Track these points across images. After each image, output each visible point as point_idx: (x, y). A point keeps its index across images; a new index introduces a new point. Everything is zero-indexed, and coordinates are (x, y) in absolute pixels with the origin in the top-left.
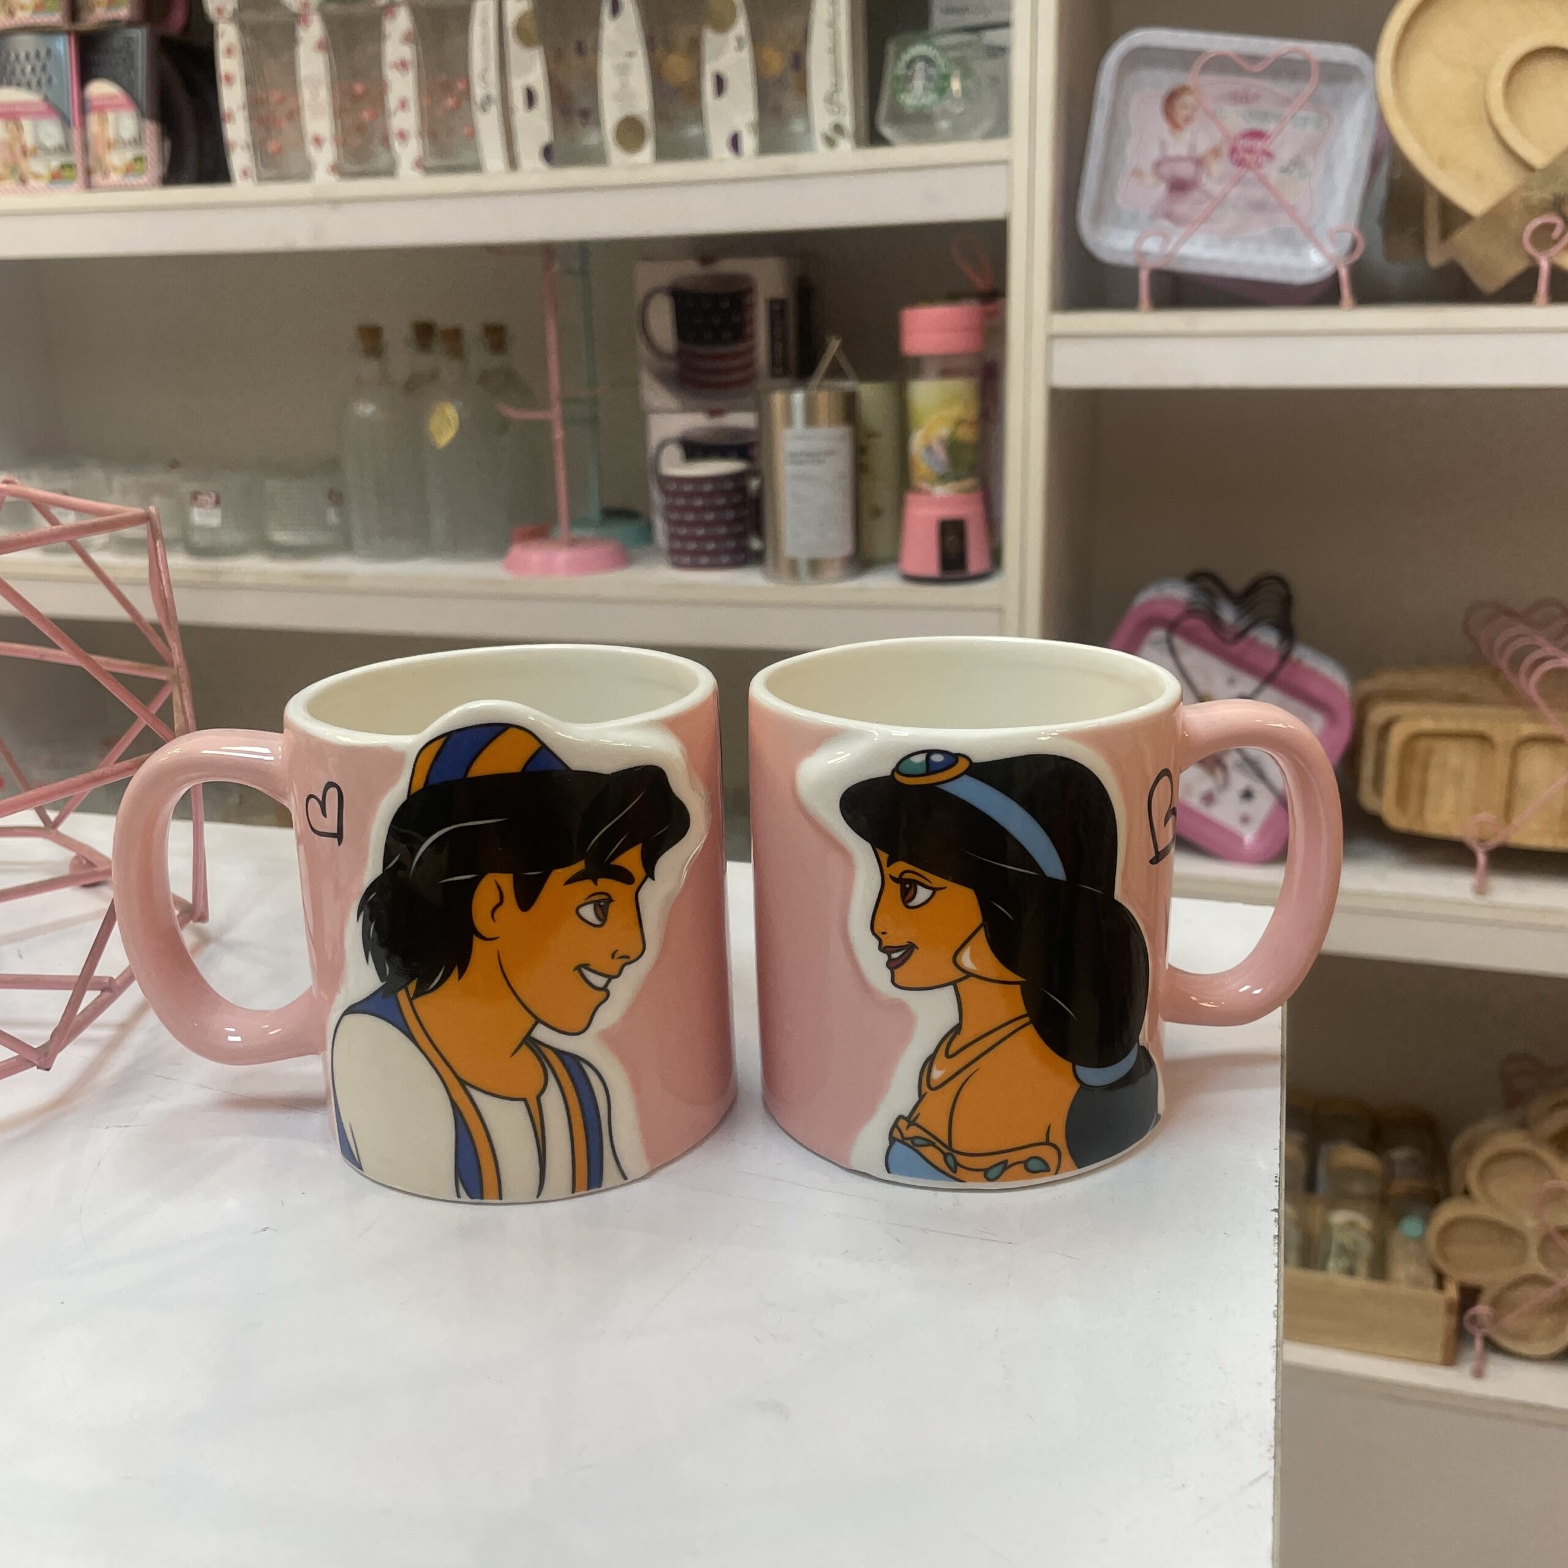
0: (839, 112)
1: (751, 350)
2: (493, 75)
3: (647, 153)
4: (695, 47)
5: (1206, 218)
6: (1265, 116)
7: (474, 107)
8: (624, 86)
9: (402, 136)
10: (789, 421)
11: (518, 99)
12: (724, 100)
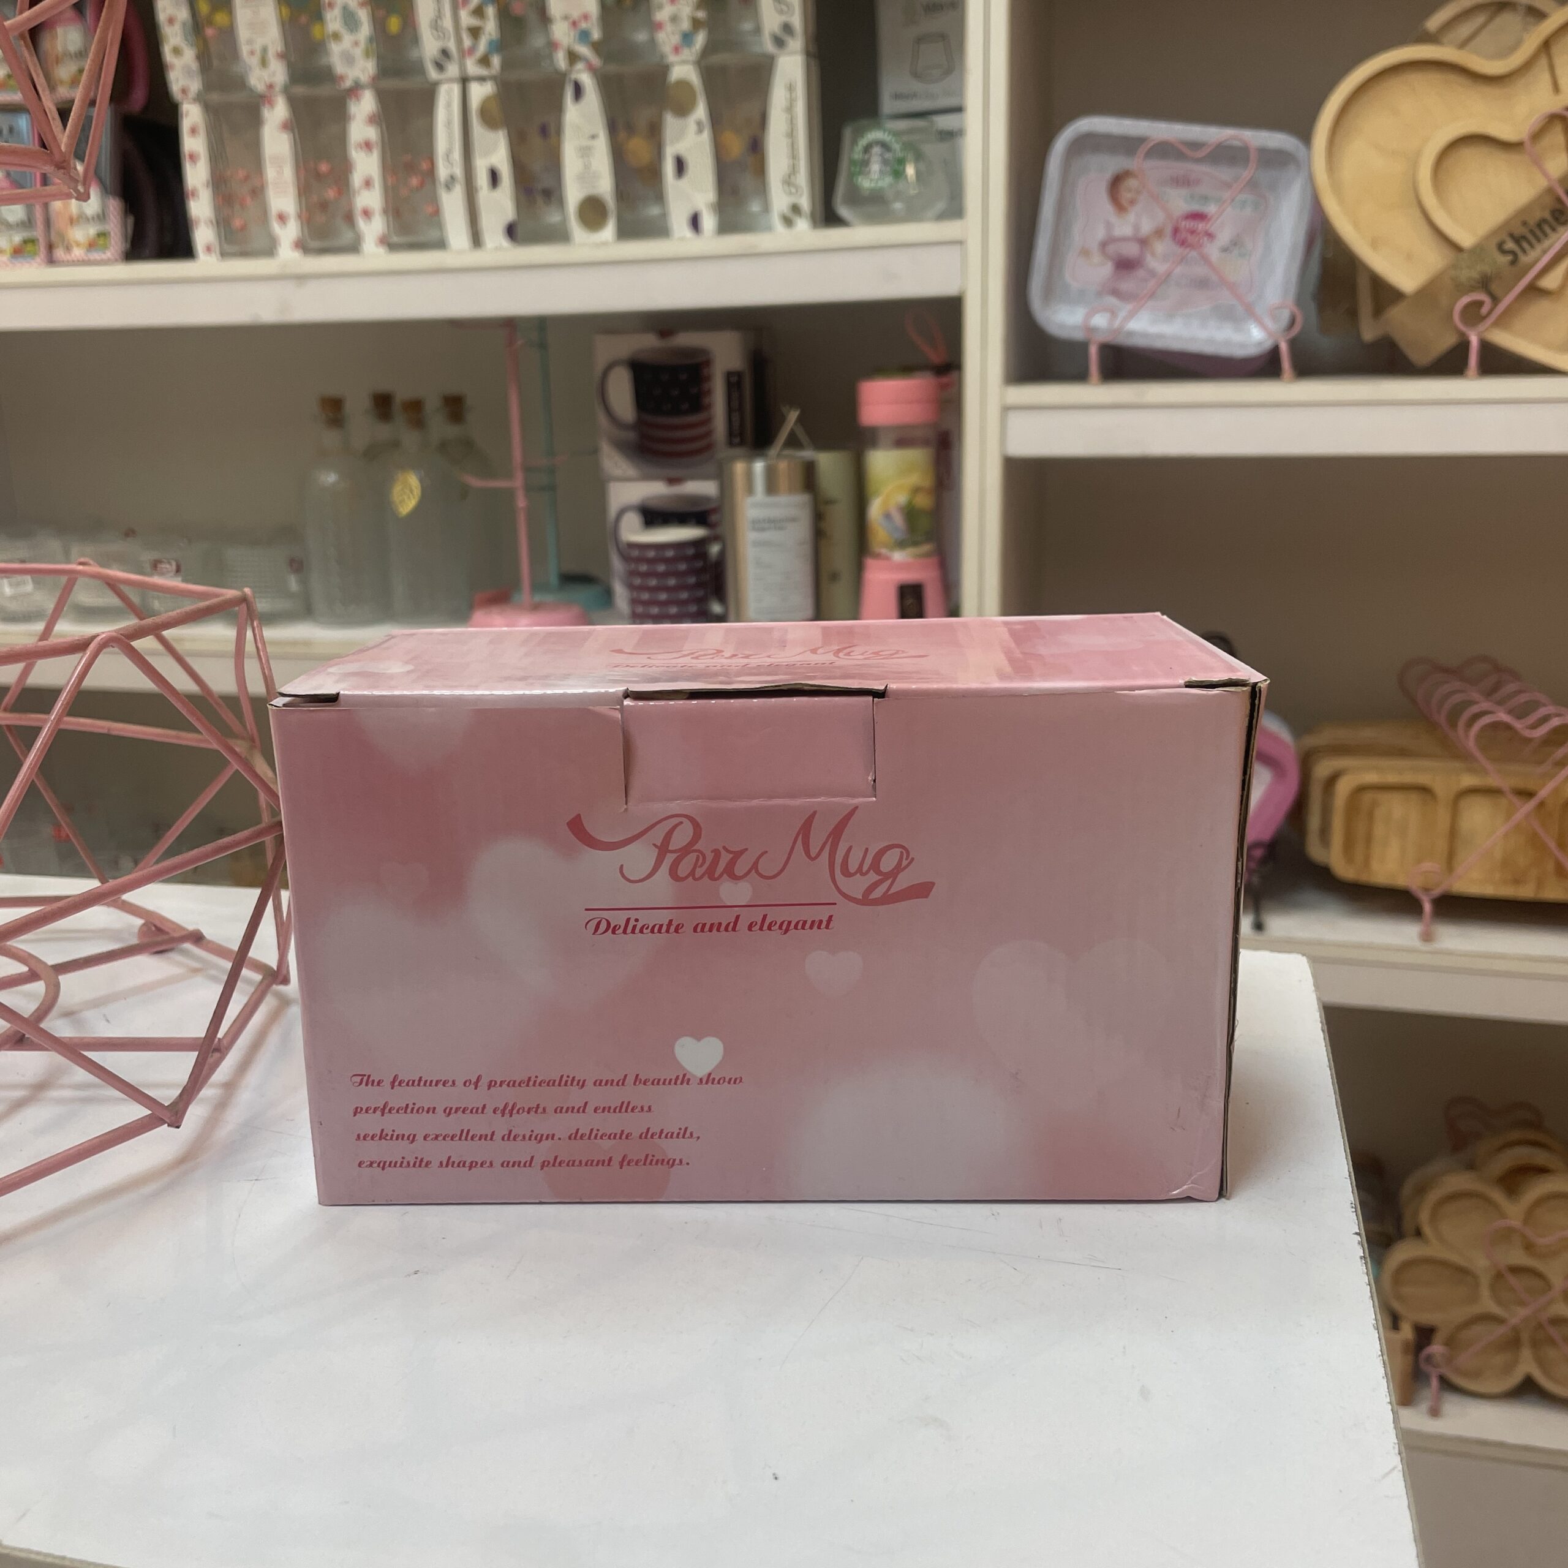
0: (797, 191)
1: (708, 421)
2: (457, 155)
3: (608, 232)
4: (655, 132)
5: (1152, 295)
6: (1205, 199)
7: (438, 185)
8: (587, 167)
9: (367, 213)
10: (750, 490)
12: (684, 183)
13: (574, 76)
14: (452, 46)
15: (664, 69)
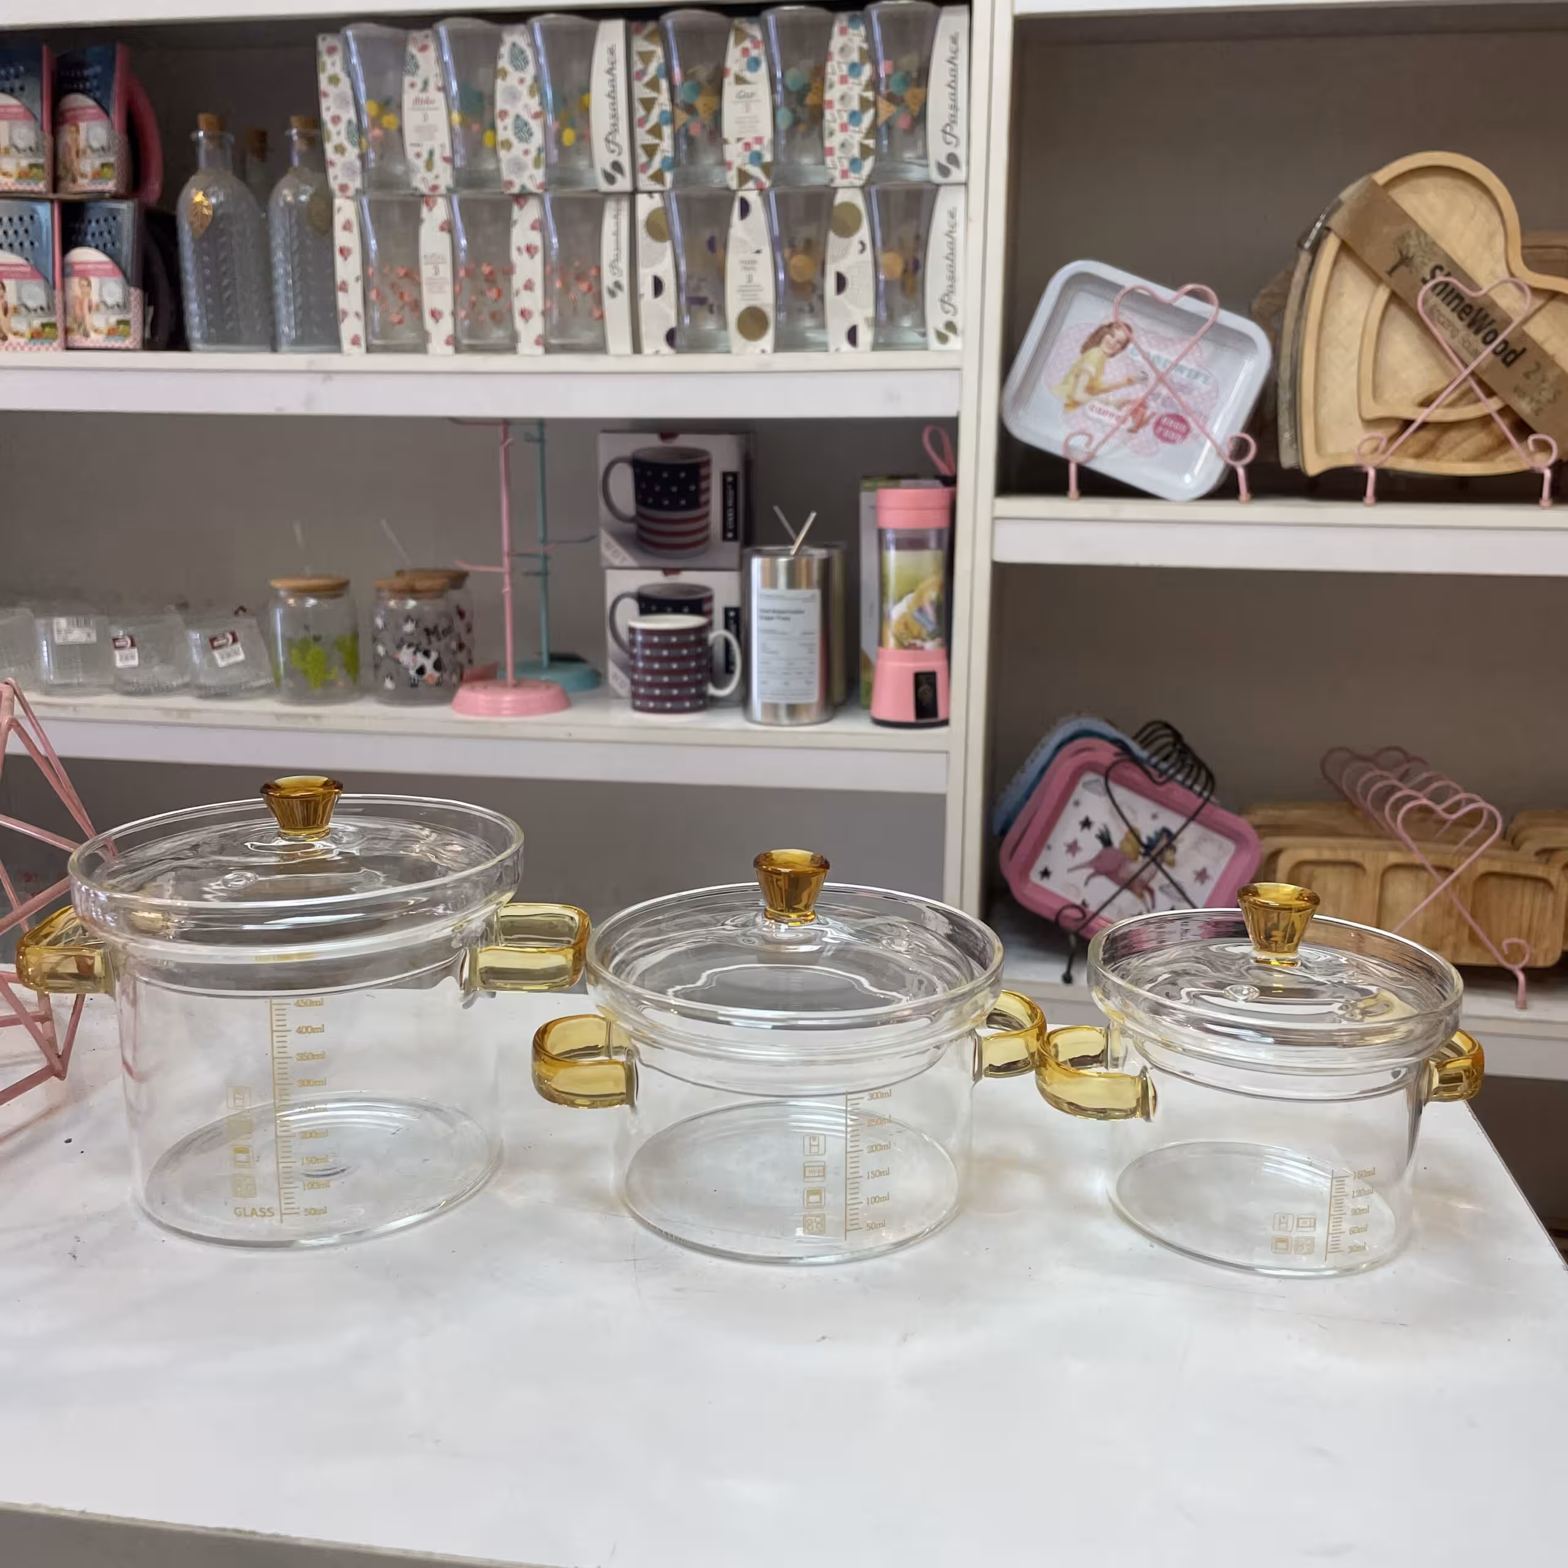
0: (953, 310)
2: (624, 264)
3: (766, 343)
4: (819, 250)
7: (603, 291)
8: (750, 279)
9: (525, 314)
11: (646, 287)
12: (845, 296)
13: (741, 194)
14: (625, 161)
15: (830, 191)
